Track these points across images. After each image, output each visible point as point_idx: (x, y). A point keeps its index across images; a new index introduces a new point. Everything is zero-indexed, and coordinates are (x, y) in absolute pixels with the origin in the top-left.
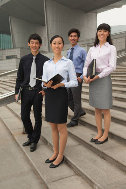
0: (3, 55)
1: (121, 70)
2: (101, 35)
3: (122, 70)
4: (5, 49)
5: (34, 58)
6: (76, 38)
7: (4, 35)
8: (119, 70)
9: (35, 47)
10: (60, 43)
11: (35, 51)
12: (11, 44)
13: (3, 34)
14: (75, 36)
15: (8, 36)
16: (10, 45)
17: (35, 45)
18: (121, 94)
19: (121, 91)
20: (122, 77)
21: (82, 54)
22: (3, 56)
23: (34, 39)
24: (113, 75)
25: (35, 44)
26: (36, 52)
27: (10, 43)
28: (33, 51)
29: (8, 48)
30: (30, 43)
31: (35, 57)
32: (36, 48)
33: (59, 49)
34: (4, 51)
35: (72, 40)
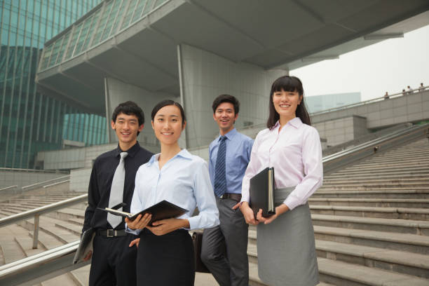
0: (86, 157)
1: (348, 187)
2: (282, 103)
3: (351, 187)
4: (91, 145)
5: (123, 155)
6: (231, 115)
7: (92, 115)
8: (345, 187)
9: (127, 131)
10: (174, 118)
11: (128, 139)
12: (105, 134)
13: (89, 114)
14: (228, 111)
15: (101, 118)
16: (103, 135)
17: (128, 126)
18: (350, 243)
19: (350, 237)
20: (349, 202)
21: (248, 148)
22: (85, 160)
23: (127, 113)
24: (329, 199)
25: (128, 123)
26: (129, 142)
27: (103, 132)
28: (123, 139)
29: (98, 142)
30: (117, 120)
31: (126, 153)
32: (130, 133)
33: (173, 133)
34: (89, 149)
35: (222, 119)
